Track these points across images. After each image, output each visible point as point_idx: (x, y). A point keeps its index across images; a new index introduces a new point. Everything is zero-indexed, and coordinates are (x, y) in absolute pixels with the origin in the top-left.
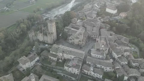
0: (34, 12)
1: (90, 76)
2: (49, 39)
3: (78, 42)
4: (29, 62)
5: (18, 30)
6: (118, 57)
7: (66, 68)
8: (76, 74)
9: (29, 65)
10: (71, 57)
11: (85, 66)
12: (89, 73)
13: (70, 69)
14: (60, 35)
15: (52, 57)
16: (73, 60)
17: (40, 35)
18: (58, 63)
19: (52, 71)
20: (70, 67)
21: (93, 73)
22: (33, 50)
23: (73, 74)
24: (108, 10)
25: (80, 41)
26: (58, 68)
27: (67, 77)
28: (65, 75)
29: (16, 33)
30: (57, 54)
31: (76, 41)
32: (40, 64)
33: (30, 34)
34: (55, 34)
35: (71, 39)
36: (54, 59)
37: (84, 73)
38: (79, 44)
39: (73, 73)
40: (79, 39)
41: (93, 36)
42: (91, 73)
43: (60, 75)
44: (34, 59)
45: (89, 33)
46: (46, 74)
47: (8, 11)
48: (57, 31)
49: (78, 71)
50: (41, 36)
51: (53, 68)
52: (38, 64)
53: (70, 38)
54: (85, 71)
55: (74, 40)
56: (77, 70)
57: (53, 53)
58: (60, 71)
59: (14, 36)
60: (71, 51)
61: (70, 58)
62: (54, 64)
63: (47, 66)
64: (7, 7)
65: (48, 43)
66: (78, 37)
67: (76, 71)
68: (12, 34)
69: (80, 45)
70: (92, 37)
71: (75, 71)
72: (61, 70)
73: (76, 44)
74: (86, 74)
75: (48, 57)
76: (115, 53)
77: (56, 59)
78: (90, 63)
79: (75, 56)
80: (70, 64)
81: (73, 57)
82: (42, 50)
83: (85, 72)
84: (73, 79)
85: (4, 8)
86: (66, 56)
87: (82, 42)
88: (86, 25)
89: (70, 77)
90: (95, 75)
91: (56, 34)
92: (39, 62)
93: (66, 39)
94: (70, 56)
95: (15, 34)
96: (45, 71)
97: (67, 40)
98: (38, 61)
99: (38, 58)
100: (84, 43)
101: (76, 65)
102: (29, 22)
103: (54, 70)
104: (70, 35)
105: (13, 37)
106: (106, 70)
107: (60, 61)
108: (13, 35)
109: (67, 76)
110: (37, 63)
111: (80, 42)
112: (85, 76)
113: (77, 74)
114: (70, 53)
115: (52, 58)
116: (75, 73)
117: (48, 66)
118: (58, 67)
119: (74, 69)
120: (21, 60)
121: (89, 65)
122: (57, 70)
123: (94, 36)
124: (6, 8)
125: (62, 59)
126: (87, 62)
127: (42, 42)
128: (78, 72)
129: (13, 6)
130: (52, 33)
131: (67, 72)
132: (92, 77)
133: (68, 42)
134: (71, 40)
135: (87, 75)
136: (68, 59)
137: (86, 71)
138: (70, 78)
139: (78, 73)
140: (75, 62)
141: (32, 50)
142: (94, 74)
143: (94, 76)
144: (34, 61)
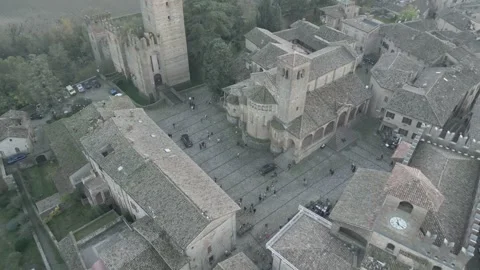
2: (137, 68)
3: (267, 128)
10: (134, 207)
25: (275, 123)
31: (255, 117)
35: (240, 95)
38: (268, 141)
40: (275, 110)
41: (399, 118)
45: (381, 92)
50: (114, 46)
55: (246, 103)
61: (133, 211)
69: (274, 149)
70: (386, 120)
73: (249, 136)
81: (141, 210)
87: (286, 136)
100: (299, 143)
111: (274, 132)
123: (407, 121)
130: (151, 37)
133: (222, 110)
134: (236, 102)
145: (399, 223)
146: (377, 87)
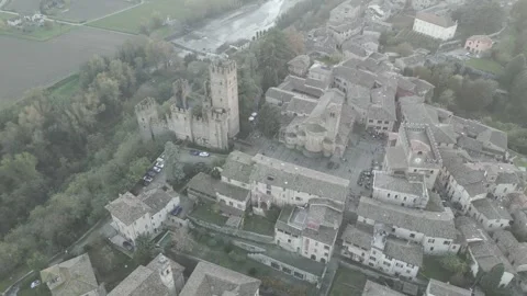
0: (144, 31)
1: (370, 267)
2: (214, 133)
3: (321, 144)
4: (147, 215)
5: (89, 97)
6: (473, 202)
7: (281, 237)
8: (318, 259)
9: (146, 226)
10: (298, 199)
11: (352, 231)
12: (366, 257)
13: (297, 243)
14: (252, 119)
15: (228, 196)
16: (307, 207)
17: (181, 116)
18: (249, 218)
19: (229, 248)
20: (297, 234)
21: (382, 258)
22: (155, 172)
23: (306, 259)
24: (422, 27)
25: (326, 140)
26: (250, 238)
27: (285, 269)
28: (280, 263)
29: (84, 110)
30: (248, 187)
31: (313, 141)
32: (184, 223)
33: (143, 112)
34: (234, 114)
35: (295, 131)
36: (235, 206)
37: (349, 256)
38: (322, 152)
39: (309, 256)
41: (375, 122)
42: (374, 259)
43: (259, 263)
44: (164, 205)
45: (361, 110)
46: (210, 258)
47: (47, 26)
48: (241, 104)
49: (326, 248)
50: (182, 122)
51: (231, 235)
52: (178, 220)
53: (290, 128)
54: (352, 249)
55: (304, 134)
56: (321, 245)
57: (234, 182)
58: (257, 248)
59: (77, 118)
60: (298, 178)
61: (296, 202)
62: (235, 222)
63: (209, 230)
64: (43, 13)
65: (207, 146)
66: (323, 125)
67: (319, 250)
68: (71, 111)
69: (326, 155)
70: (369, 124)
71: (316, 251)
72: (261, 244)
73: (310, 152)
74: (357, 259)
75: (215, 198)
76: (460, 188)
77: (244, 204)
78: (369, 221)
79: (312, 196)
80: (297, 223)
81: (306, 197)
82: (191, 171)
83: (352, 254)
84: (310, 277)
85: (34, 18)
86: (281, 195)
87: (334, 146)
88: (343, 81)
89: (296, 270)
90: (389, 265)
91: (237, 112)
92: (182, 214)
93: (274, 133)
94: (297, 194)
95: (81, 113)
96: (207, 249)
97: (277, 137)
98: (176, 211)
99: (175, 201)
100: (341, 146)
101: (321, 227)
102: (129, 68)
103: (237, 243)
104: (288, 120)
105: (75, 123)
106: (432, 249)
107: (259, 211)
108: (73, 117)
109: (287, 266)
110: (174, 218)
111: (326, 146)
112: (352, 266)
113: (323, 260)
114: (296, 182)
115: (228, 200)
116: (313, 257)
117: (214, 231)
118: (253, 235)
119: (312, 242)
120: (120, 205)
121: (369, 230)
122: (248, 246)
123: (379, 122)
124: (38, 16)
125: (264, 205)
126: (361, 219)
127: (186, 141)
128: (327, 251)
129: (63, 8)
130: (224, 111)
131: (286, 251)
132: (379, 271)
133: (279, 144)
134: (295, 136)
135: (360, 264)
136: (288, 205)
137: (357, 252)
138: (296, 274)
139: (325, 258)
140: (317, 218)
141: (152, 170)
142: (385, 263)
143: (385, 267)
144: (164, 212)
145: (418, 160)
146: (357, 108)
